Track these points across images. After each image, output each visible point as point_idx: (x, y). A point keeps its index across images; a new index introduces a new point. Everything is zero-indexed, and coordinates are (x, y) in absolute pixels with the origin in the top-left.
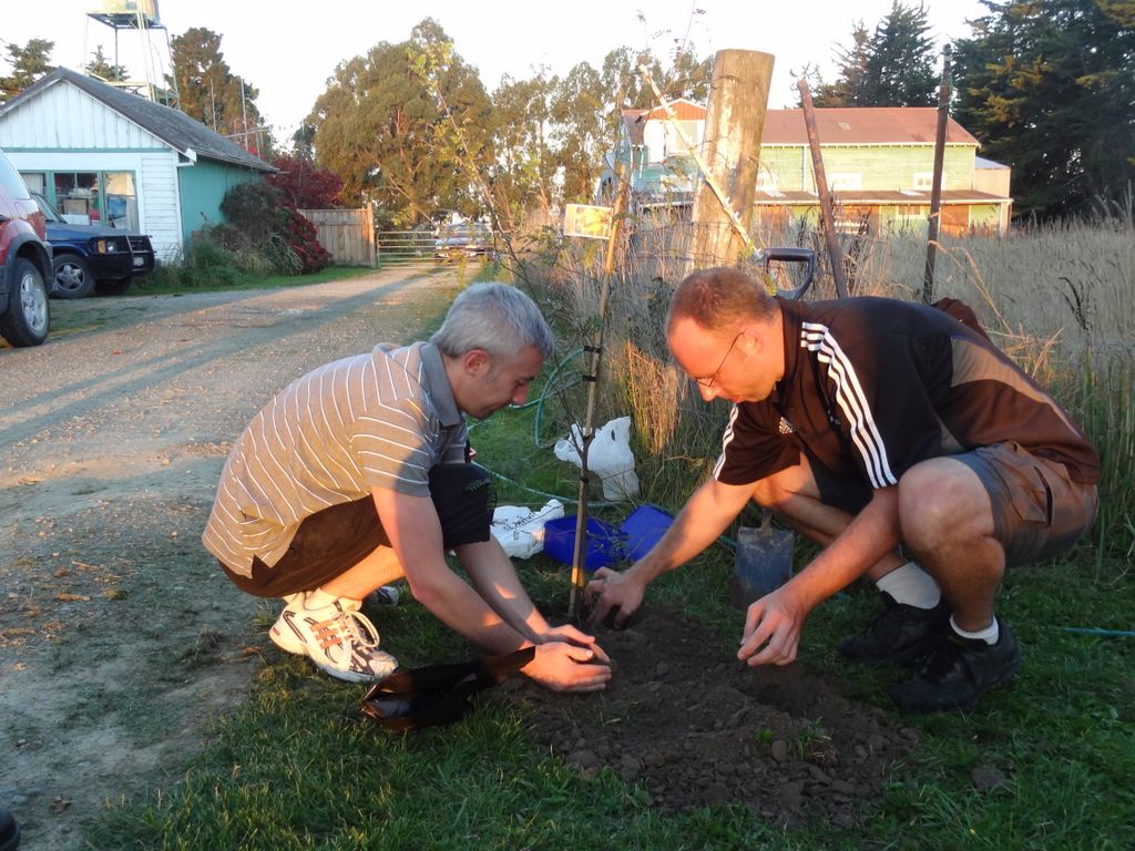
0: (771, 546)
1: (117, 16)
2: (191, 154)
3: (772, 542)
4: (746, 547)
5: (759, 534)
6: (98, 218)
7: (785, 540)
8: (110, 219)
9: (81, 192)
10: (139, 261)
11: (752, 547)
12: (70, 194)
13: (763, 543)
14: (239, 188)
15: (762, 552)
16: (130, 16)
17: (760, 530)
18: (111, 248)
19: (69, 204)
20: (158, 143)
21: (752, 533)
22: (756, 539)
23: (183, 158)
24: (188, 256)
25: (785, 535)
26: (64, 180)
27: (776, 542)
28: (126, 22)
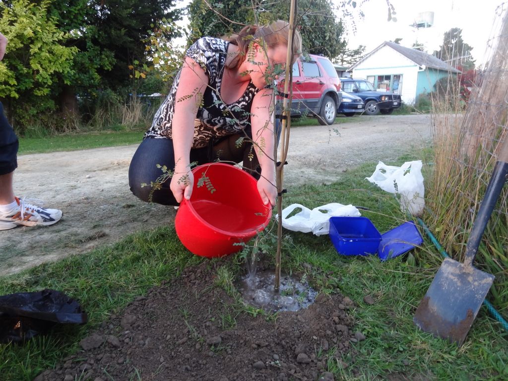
0: (469, 282)
1: (419, 24)
2: (424, 67)
3: (470, 279)
4: (446, 275)
5: (461, 268)
6: (389, 90)
7: (484, 281)
8: (393, 90)
9: (386, 82)
10: (395, 104)
11: (451, 277)
12: (382, 82)
13: (463, 276)
14: (442, 79)
15: (459, 284)
16: (423, 24)
17: (462, 265)
18: (386, 99)
19: (381, 86)
20: (413, 63)
21: (456, 265)
22: (458, 272)
23: (420, 68)
24: (416, 102)
25: (484, 278)
26: (381, 78)
27: (475, 281)
28: (421, 26)
